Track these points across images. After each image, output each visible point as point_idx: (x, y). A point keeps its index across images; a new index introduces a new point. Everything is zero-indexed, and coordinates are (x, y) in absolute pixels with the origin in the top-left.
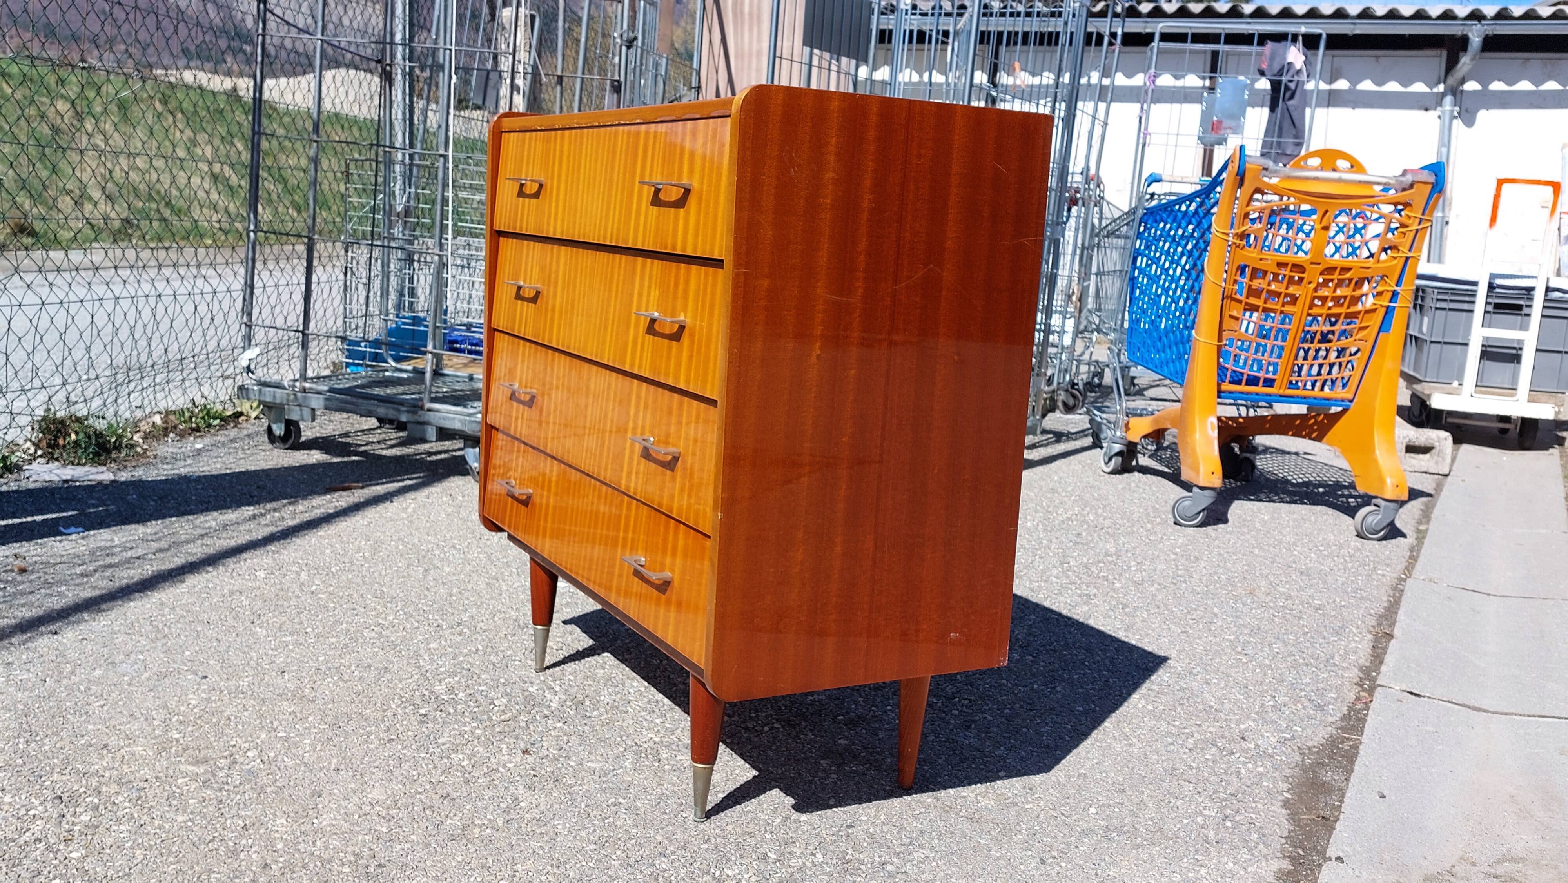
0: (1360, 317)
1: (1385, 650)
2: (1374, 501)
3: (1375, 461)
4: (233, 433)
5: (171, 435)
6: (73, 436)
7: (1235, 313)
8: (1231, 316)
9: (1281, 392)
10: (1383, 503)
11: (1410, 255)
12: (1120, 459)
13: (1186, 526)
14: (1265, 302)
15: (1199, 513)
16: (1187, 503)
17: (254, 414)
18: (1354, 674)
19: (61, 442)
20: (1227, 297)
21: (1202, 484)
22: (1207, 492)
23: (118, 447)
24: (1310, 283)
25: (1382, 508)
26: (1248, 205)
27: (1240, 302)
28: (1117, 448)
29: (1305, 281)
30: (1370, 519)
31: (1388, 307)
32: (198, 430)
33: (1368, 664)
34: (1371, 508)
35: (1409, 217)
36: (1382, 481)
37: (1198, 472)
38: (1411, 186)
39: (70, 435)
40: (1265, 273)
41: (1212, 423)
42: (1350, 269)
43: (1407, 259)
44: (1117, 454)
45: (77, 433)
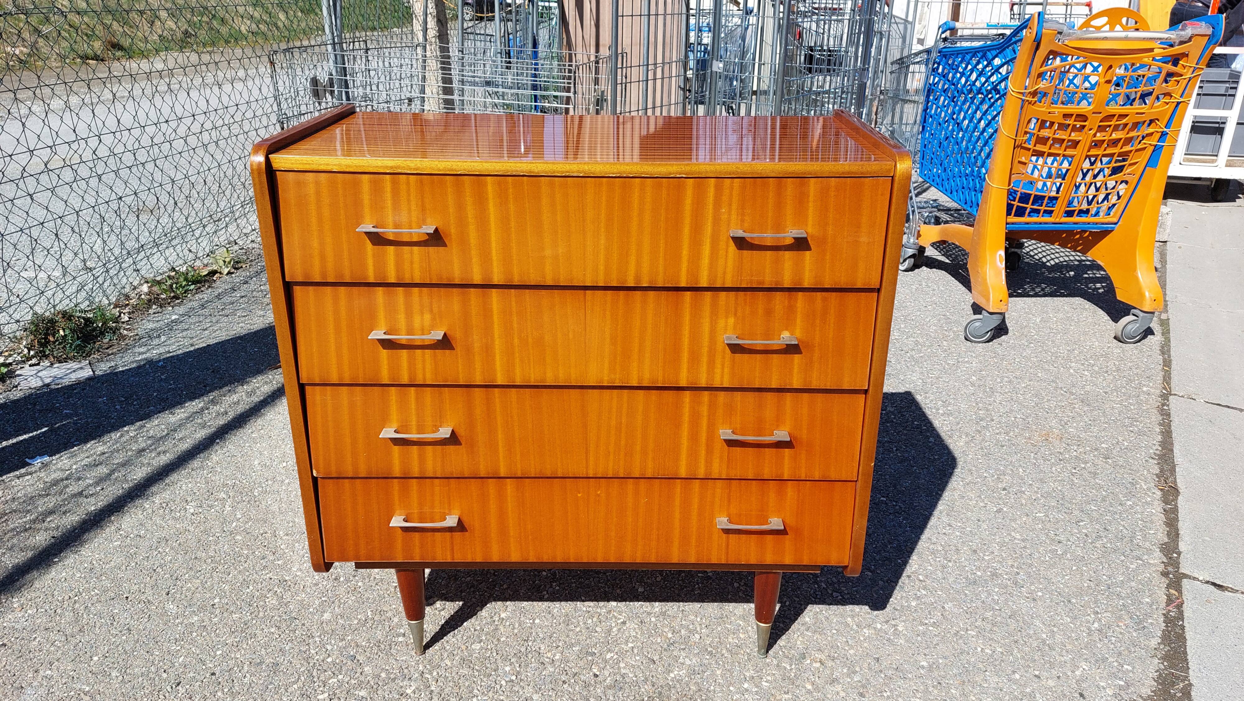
0: (1131, 155)
1: (1175, 510)
2: (1133, 311)
3: (1137, 278)
4: (206, 294)
5: (154, 307)
6: (62, 333)
7: (1023, 159)
8: (1020, 162)
9: (1057, 220)
10: (1141, 314)
11: (1182, 100)
12: (912, 260)
13: (975, 342)
14: (1050, 149)
15: (988, 332)
16: (977, 324)
17: (226, 271)
18: (1157, 558)
19: (51, 339)
20: (1018, 147)
21: (991, 311)
22: (994, 316)
23: (102, 333)
24: (1091, 129)
25: (1140, 318)
26: (1041, 67)
27: (1029, 149)
28: (910, 252)
29: (1086, 128)
30: (1129, 327)
31: (1155, 146)
32: (176, 297)
33: (1166, 540)
34: (1130, 318)
35: (1184, 67)
36: (1141, 295)
37: (988, 300)
38: (1190, 39)
39: (58, 331)
40: (1052, 124)
41: (1000, 255)
42: (1127, 115)
43: (1178, 103)
44: (909, 257)
45: (64, 330)
